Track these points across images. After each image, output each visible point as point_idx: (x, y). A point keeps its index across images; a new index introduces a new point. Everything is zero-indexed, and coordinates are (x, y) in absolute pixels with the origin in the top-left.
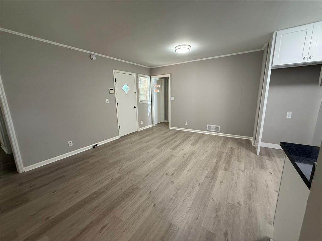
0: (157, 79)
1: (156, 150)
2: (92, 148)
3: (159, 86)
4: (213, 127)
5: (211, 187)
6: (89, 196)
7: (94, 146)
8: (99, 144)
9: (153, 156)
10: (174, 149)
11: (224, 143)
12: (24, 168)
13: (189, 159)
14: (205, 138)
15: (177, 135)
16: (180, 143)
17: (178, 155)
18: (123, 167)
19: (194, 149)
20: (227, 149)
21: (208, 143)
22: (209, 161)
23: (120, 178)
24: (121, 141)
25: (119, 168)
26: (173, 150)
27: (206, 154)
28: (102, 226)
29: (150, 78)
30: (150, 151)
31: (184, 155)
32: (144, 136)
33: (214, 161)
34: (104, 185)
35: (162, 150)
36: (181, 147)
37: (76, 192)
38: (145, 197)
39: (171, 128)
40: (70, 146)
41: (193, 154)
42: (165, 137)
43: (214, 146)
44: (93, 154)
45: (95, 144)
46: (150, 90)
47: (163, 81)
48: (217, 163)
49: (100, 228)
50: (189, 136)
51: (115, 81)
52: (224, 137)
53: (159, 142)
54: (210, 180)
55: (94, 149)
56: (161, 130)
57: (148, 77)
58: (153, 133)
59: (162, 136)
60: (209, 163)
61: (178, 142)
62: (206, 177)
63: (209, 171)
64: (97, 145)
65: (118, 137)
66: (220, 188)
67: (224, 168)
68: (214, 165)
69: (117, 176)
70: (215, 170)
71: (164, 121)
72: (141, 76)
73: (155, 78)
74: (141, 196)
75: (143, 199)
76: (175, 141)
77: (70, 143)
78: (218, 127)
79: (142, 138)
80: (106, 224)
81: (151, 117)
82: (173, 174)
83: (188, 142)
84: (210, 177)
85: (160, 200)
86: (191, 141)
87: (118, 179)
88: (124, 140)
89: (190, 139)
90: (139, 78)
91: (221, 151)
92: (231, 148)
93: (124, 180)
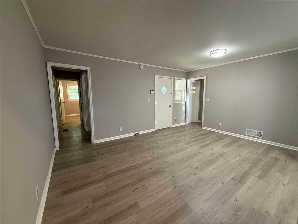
0: (193, 81)
1: (185, 145)
2: (134, 135)
3: (195, 88)
4: (254, 132)
5: (235, 188)
6: (129, 167)
7: (136, 134)
8: (140, 133)
9: (181, 150)
10: (203, 147)
11: (266, 151)
12: (95, 141)
13: (216, 159)
14: (241, 143)
15: (208, 135)
16: (211, 143)
17: (206, 153)
18: (155, 153)
19: (224, 151)
20: (268, 158)
21: (244, 147)
22: (240, 165)
23: (151, 160)
24: (156, 133)
25: (152, 153)
26: (201, 147)
27: (238, 158)
28: (135, 188)
29: (186, 81)
30: (179, 145)
31: (213, 154)
32: (176, 131)
33: (247, 166)
34: (140, 162)
35: (190, 146)
36: (211, 146)
37: (122, 162)
38: (169, 179)
39: (203, 128)
40: (120, 131)
41: (222, 155)
42: (196, 136)
43: (251, 152)
44: (134, 140)
45: (136, 133)
46: (186, 91)
47: (199, 83)
48: (250, 168)
49: (134, 189)
50: (222, 138)
51: (155, 84)
52: (267, 144)
53: (189, 139)
54: (237, 183)
55: (135, 136)
56: (192, 129)
57: (185, 80)
58: (185, 130)
59: (193, 134)
60: (239, 167)
61: (209, 142)
62: (233, 179)
63: (238, 174)
64: (138, 133)
65: (153, 130)
66: (247, 192)
67: (257, 176)
68: (245, 170)
69: (150, 159)
70: (246, 175)
71: (198, 121)
72: (178, 79)
73: (191, 81)
74: (166, 177)
75: (167, 180)
76: (205, 141)
77: (121, 129)
78: (260, 133)
79: (174, 133)
80: (138, 187)
81: (184, 116)
82: (197, 168)
83: (219, 143)
84: (236, 180)
85: (181, 185)
86: (223, 142)
87: (150, 161)
88: (158, 133)
89: (222, 141)
90: (176, 81)
91: (259, 158)
92: (276, 158)
93: (154, 163)
